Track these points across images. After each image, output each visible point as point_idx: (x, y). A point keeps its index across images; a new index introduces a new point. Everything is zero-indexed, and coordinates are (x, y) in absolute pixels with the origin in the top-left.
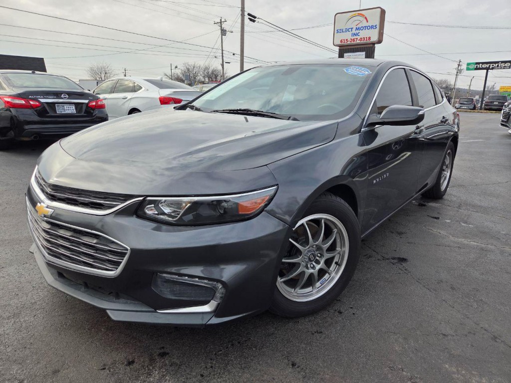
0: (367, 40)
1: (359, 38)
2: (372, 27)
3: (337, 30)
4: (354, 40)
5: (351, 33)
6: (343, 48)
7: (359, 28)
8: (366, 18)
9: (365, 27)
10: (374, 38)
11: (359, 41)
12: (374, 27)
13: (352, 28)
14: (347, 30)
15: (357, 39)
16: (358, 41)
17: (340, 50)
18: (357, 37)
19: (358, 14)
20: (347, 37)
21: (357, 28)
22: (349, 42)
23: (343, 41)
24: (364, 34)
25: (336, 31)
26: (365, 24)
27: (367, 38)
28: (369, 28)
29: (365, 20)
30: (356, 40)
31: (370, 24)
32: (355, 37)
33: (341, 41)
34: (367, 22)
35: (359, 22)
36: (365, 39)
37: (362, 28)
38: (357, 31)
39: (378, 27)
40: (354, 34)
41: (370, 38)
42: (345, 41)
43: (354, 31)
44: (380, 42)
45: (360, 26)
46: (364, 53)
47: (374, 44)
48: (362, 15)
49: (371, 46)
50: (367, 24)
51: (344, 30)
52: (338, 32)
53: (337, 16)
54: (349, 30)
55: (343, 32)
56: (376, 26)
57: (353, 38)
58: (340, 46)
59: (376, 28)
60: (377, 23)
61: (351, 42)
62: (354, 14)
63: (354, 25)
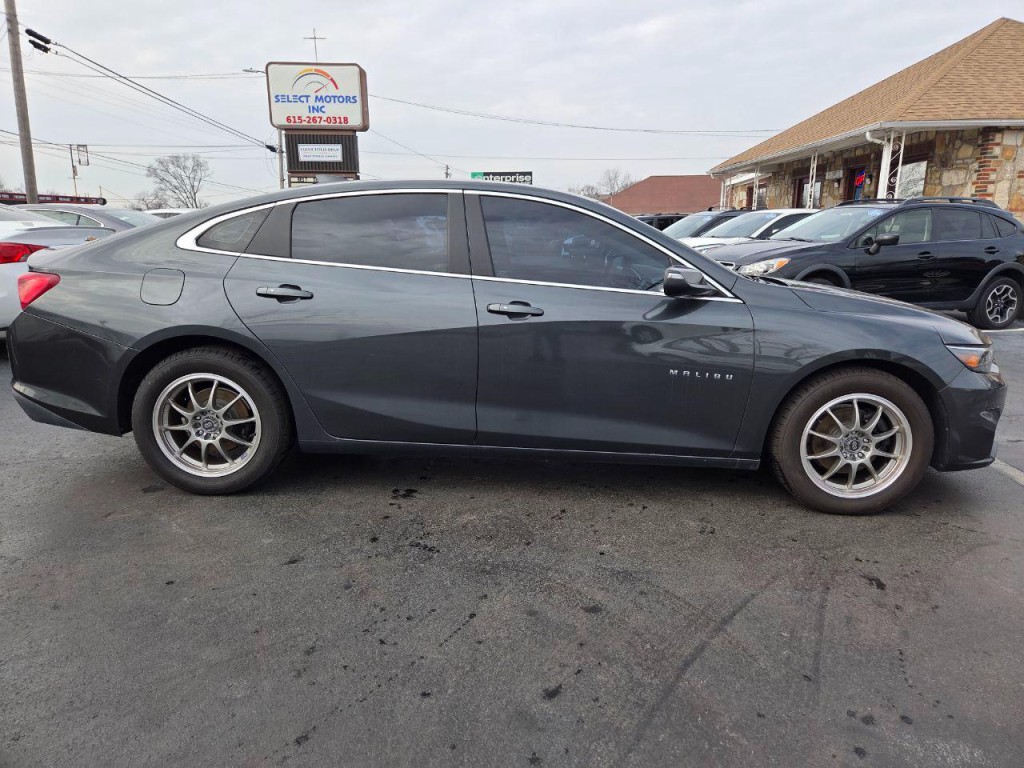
0: (340, 123)
1: (324, 116)
2: (347, 99)
3: (277, 97)
4: (314, 119)
5: (306, 105)
6: (290, 133)
7: (321, 97)
8: (332, 80)
9: (335, 97)
10: (355, 120)
11: (326, 123)
12: (352, 100)
13: (307, 97)
14: (298, 99)
15: (321, 118)
16: (323, 123)
17: (287, 136)
18: (320, 114)
19: (315, 70)
20: (301, 112)
21: (317, 97)
22: (304, 123)
23: (292, 120)
24: (333, 110)
25: (273, 99)
26: (331, 91)
27: (340, 118)
28: (341, 99)
29: (331, 83)
30: (318, 120)
31: (342, 92)
32: (316, 114)
33: (288, 119)
34: (337, 87)
35: (320, 86)
36: (338, 120)
37: (328, 99)
38: (320, 104)
39: (358, 99)
40: (313, 108)
41: (346, 119)
42: (297, 120)
43: (312, 102)
44: (365, 128)
45: (322, 93)
46: (339, 147)
47: (355, 131)
48: (326, 75)
49: (351, 134)
50: (337, 93)
51: (291, 98)
52: (278, 101)
53: (271, 67)
54: (302, 99)
55: (289, 101)
56: (354, 97)
57: (312, 115)
58: (286, 130)
59: (356, 102)
60: (356, 92)
61: (308, 122)
62: (308, 70)
63: (310, 91)
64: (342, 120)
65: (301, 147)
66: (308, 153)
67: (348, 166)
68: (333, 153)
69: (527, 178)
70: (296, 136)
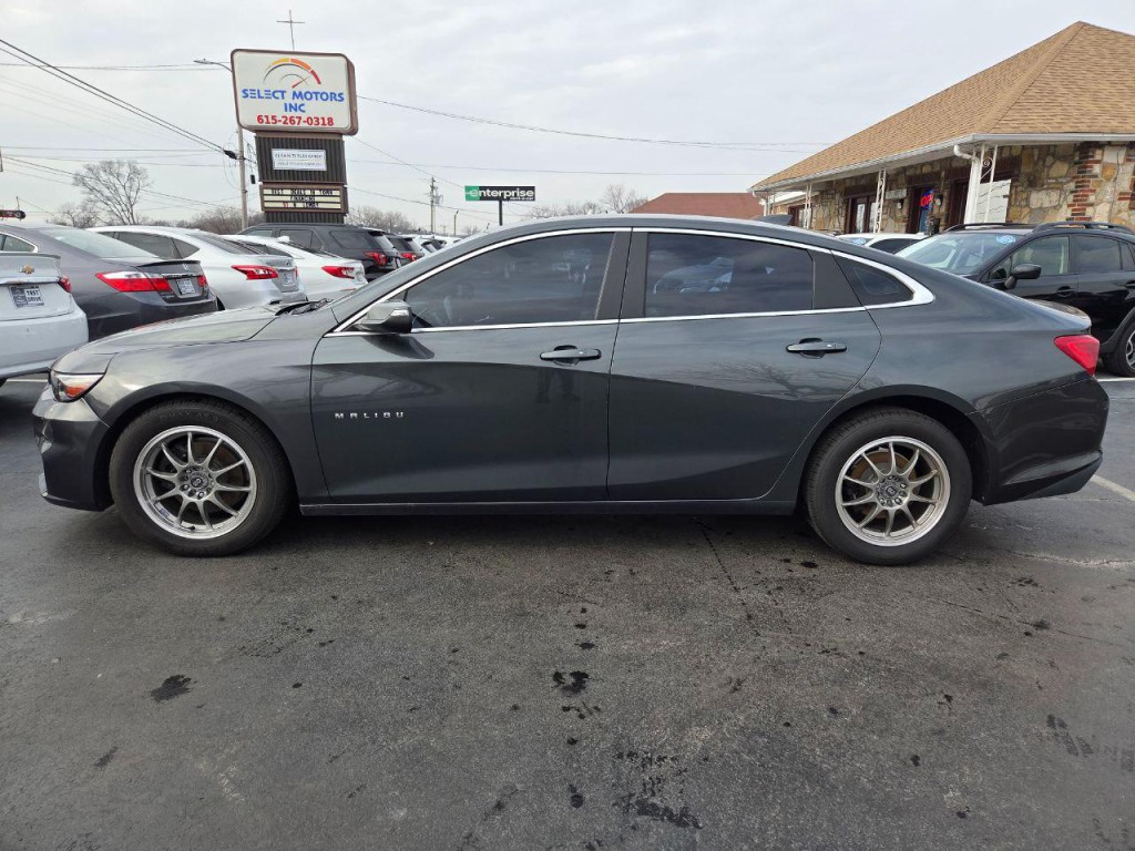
0: (324, 124)
1: (304, 118)
2: (333, 96)
3: (244, 91)
4: (292, 120)
5: (281, 103)
6: (262, 135)
7: (300, 93)
8: (313, 72)
9: (316, 93)
10: (342, 122)
11: (306, 125)
12: (338, 98)
13: (283, 92)
14: (272, 94)
15: (300, 118)
16: (303, 125)
17: (258, 140)
18: (299, 113)
19: (292, 60)
20: (275, 110)
21: (294, 94)
22: (279, 124)
23: (265, 120)
24: (315, 110)
25: (240, 94)
26: (312, 86)
27: (323, 119)
28: (324, 97)
29: (313, 77)
30: (297, 120)
31: (326, 88)
32: (293, 113)
33: (259, 118)
34: (319, 83)
35: (299, 80)
36: (321, 121)
37: (308, 96)
38: (299, 102)
39: (346, 96)
40: (291, 106)
41: (330, 120)
42: (270, 120)
43: (289, 99)
44: (353, 131)
45: (302, 88)
46: (322, 153)
47: (341, 134)
48: (306, 67)
49: (337, 138)
50: (319, 89)
51: (262, 94)
52: (247, 96)
53: (237, 55)
54: (276, 95)
55: (260, 97)
56: (340, 95)
57: (289, 114)
58: (256, 131)
59: (342, 99)
60: (343, 88)
61: (285, 123)
62: (283, 60)
63: (287, 85)
64: (326, 122)
65: (275, 152)
66: (284, 159)
67: (334, 176)
68: (315, 160)
69: (529, 193)
70: (269, 139)
